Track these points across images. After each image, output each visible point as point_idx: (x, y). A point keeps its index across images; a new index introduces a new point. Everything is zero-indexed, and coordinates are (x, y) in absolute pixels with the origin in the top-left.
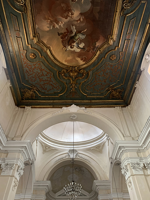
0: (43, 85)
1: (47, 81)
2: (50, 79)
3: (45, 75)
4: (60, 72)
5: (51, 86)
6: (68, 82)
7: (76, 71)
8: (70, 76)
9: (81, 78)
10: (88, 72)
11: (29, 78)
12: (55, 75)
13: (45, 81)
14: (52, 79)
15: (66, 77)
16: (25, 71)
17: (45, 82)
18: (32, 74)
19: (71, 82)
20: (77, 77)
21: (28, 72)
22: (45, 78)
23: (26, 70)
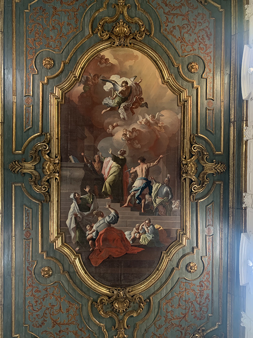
0: (183, 4)
1: (174, 15)
2: (167, 19)
3: (177, 28)
4: (148, 34)
5: (168, 3)
6: (133, 9)
7: (116, 36)
8: (128, 23)
9: (107, 19)
10: (93, 33)
11: (208, 21)
12: (158, 28)
13: (177, 15)
14: (163, 18)
15: (136, 23)
16: (212, 37)
17: (178, 11)
18: (200, 30)
19: (126, 9)
20: (113, 22)
21: (207, 36)
22: (178, 21)
23: (209, 39)
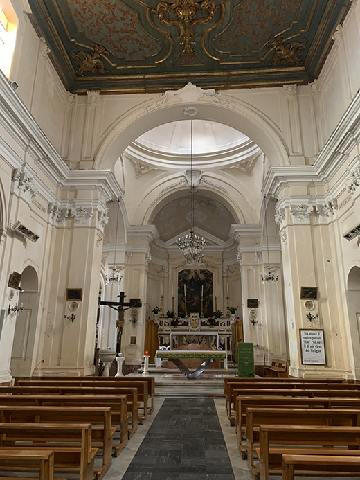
0: (118, 42)
1: (126, 32)
2: (133, 27)
3: (119, 19)
4: (152, 11)
5: (136, 42)
6: (173, 33)
7: (192, 6)
8: (178, 19)
9: (203, 22)
10: (221, 6)
11: (84, 28)
12: (142, 16)
13: (122, 31)
14: (137, 27)
15: (169, 20)
16: (73, 12)
17: (122, 35)
18: (90, 19)
19: (182, 34)
20: (196, 20)
21: (80, 13)
22: (120, 25)
23: (76, 10)
